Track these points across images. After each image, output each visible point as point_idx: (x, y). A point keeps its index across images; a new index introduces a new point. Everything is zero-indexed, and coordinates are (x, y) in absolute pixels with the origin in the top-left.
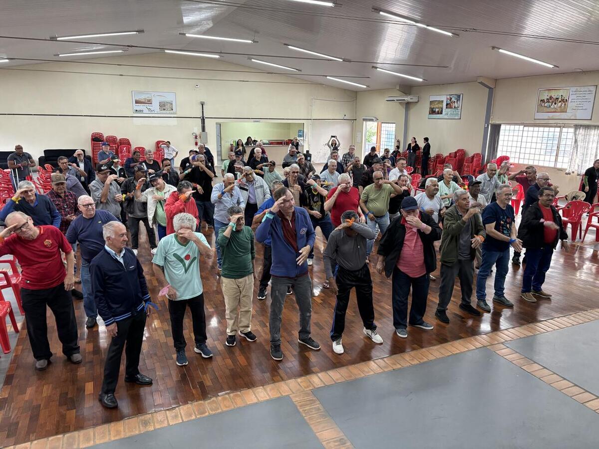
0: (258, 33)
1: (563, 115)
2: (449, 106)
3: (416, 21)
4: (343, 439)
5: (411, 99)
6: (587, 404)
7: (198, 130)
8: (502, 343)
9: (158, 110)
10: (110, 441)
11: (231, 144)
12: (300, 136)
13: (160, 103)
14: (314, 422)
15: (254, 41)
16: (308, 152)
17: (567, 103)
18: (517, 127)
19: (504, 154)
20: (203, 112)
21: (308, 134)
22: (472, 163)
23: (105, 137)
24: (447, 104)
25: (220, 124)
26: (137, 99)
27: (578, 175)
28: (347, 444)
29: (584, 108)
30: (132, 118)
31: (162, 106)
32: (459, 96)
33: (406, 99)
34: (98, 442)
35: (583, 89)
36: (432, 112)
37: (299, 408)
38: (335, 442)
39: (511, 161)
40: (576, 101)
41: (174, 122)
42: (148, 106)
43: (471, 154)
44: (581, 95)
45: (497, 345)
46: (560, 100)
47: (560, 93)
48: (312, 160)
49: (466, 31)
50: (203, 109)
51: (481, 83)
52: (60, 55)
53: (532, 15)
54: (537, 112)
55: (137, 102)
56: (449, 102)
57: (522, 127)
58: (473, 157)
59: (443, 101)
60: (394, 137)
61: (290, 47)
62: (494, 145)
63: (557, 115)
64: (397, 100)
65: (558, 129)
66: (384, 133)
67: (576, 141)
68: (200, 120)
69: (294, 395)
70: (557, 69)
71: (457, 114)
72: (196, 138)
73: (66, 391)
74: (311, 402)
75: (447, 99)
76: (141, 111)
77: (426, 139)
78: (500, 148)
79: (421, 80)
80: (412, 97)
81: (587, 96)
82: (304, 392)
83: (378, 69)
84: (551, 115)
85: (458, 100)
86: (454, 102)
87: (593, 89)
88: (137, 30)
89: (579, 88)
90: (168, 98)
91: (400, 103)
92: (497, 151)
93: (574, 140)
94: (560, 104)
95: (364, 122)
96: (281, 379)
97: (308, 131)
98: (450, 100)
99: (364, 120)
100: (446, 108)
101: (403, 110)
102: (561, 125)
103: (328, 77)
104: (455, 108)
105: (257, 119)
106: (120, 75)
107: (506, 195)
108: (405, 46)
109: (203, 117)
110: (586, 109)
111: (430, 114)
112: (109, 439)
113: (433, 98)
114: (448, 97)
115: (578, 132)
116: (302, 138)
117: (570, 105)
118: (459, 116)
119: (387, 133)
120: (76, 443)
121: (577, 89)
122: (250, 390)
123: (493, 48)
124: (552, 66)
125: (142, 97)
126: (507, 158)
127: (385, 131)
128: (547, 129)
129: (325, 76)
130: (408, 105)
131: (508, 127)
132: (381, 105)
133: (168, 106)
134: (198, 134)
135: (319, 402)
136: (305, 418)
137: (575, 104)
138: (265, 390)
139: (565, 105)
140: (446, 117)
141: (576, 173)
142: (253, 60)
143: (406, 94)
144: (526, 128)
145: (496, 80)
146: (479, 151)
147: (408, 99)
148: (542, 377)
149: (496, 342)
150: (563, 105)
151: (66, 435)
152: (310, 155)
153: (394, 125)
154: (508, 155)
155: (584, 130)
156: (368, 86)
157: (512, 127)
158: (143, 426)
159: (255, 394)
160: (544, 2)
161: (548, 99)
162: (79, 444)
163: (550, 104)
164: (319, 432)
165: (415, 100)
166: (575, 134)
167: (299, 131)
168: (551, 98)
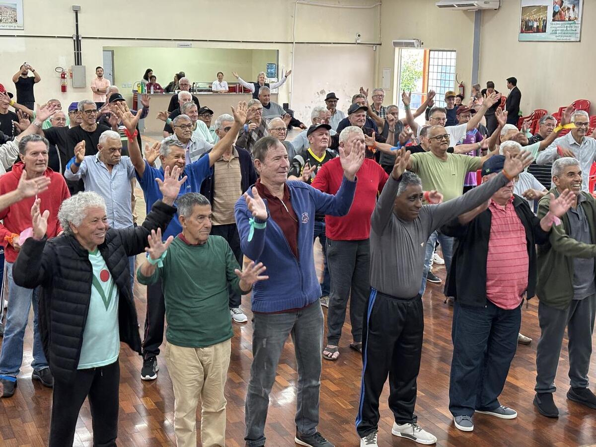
2: (558, 16)
5: (485, 3)
7: (66, 61)
11: (134, 91)
12: (271, 75)
16: (286, 105)
20: (77, 26)
24: (555, 14)
25: (113, 52)
33: (475, 3)
36: (527, 28)
41: (19, 45)
50: (77, 21)
56: (558, 8)
59: (546, 7)
60: (453, 77)
64: (459, 5)
66: (435, 70)
68: (71, 42)
71: (574, 33)
72: (63, 78)
77: (512, 81)
80: (486, 0)
86: (569, 9)
91: (465, 11)
95: (397, 49)
97: (287, 65)
98: (561, 6)
99: (396, 44)
100: (554, 20)
101: (470, 25)
104: (570, 20)
105: (183, 42)
109: (77, 37)
111: (522, 32)
113: (527, 2)
116: (275, 79)
118: (578, 35)
119: (440, 70)
127: (436, 67)
130: (480, 15)
132: (429, 16)
133: (7, 14)
134: (67, 70)
140: (553, 38)
147: (479, 3)
153: (454, 54)
165: (494, 5)
167: (270, 66)
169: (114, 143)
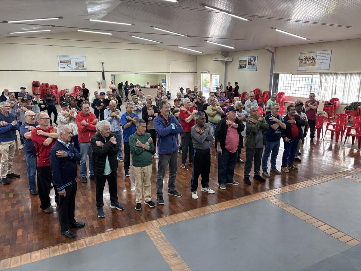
0: (135, 19)
1: (313, 68)
2: (250, 63)
3: (229, 13)
4: (176, 254)
5: (228, 59)
6: (319, 228)
7: (100, 79)
8: (274, 196)
9: (75, 67)
10: (31, 262)
12: (163, 82)
13: (76, 62)
14: (159, 245)
15: (132, 24)
16: (168, 92)
17: (315, 61)
18: (288, 75)
19: (281, 91)
20: (103, 68)
21: (168, 82)
22: (264, 96)
23: (41, 84)
24: (249, 62)
25: (114, 76)
26: (61, 60)
27: (323, 102)
28: (178, 257)
29: (325, 63)
30: (58, 72)
31: (78, 64)
32: (255, 57)
33: (225, 59)
34: (23, 263)
35: (324, 52)
36: (241, 67)
37: (151, 237)
38: (171, 256)
39: (286, 95)
40: (320, 59)
41: (85, 74)
42: (69, 65)
43: (263, 91)
44: (323, 56)
45: (271, 197)
46: (311, 59)
47: (312, 55)
48: (171, 97)
49: (254, 17)
50: (103, 66)
51: (267, 50)
52: (11, 33)
53: (295, 9)
54: (299, 66)
55: (61, 62)
56: (250, 61)
57: (291, 75)
58: (264, 93)
59: (246, 60)
60: (219, 82)
61: (154, 28)
62: (276, 86)
63: (310, 68)
64: (220, 60)
65: (311, 76)
66: (213, 80)
67: (321, 83)
68: (101, 73)
69: (149, 230)
70: (309, 40)
71: (254, 68)
72: (99, 84)
73: (5, 235)
74: (159, 234)
75: (249, 59)
76: (64, 68)
77: (236, 83)
78: (279, 88)
79: (233, 48)
80: (228, 58)
81: (327, 56)
82: (155, 229)
83: (208, 41)
84: (307, 68)
85: (255, 60)
86: (253, 61)
87: (330, 52)
88: (58, 17)
89: (322, 52)
90: (80, 60)
91: (222, 62)
92: (277, 89)
93: (320, 82)
94: (312, 61)
95: (202, 74)
96: (141, 222)
97: (168, 79)
99: (201, 72)
100: (248, 64)
101: (223, 67)
102: (313, 73)
103: (179, 47)
104: (253, 64)
105: (137, 72)
106: (50, 45)
107: (276, 109)
108: (224, 28)
109: (103, 71)
110: (326, 64)
111: (239, 68)
112: (30, 262)
113: (240, 59)
114: (249, 58)
115: (322, 77)
116: (165, 84)
117: (317, 61)
118: (256, 69)
119: (215, 80)
120: (9, 265)
121: (321, 52)
122: (122, 229)
123: (272, 28)
124: (306, 39)
125: (64, 59)
126: (283, 93)
128: (304, 76)
129: (177, 46)
130: (226, 63)
131: (283, 75)
132: (211, 64)
133: (81, 65)
134: (100, 82)
135: (163, 234)
136: (154, 243)
137: (320, 61)
138: (131, 228)
139: (314, 61)
140: (248, 70)
141: (321, 101)
142: (133, 36)
143: (225, 56)
144: (293, 76)
145: (276, 48)
146: (268, 90)
147: (226, 59)
148: (295, 214)
149: (270, 196)
150: (313, 62)
151: (2, 261)
152: (170, 94)
153: (219, 75)
154: (284, 91)
155: (325, 76)
156: (202, 52)
157: (286, 75)
158: (52, 253)
159: (124, 231)
160: (301, 1)
161: (304, 58)
162: (10, 265)
163: (306, 61)
164: (161, 251)
165: (230, 60)
166: (321, 79)
167: (163, 79)
168: (306, 58)
169: (114, 104)
